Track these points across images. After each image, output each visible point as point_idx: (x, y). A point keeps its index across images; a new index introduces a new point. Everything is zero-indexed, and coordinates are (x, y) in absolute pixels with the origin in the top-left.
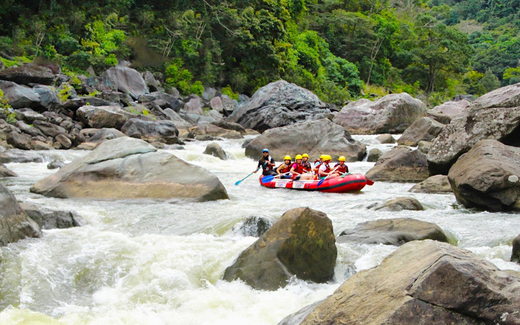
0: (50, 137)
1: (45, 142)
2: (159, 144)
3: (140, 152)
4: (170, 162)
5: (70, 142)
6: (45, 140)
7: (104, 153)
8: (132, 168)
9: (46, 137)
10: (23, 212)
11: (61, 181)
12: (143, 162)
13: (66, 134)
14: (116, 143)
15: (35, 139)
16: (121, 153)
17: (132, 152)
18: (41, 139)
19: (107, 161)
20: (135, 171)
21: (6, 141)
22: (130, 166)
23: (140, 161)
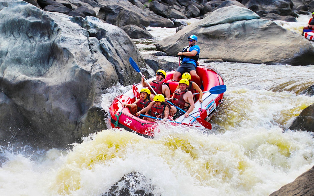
0: (183, 6)
1: (179, 10)
2: (273, 15)
3: (245, 18)
4: (270, 28)
5: (199, 11)
6: (179, 9)
7: (216, 18)
8: (237, 32)
9: (180, 6)
10: (143, 60)
11: (179, 40)
12: (246, 28)
13: (197, 4)
14: (227, 10)
15: (172, 8)
16: (228, 19)
17: (238, 19)
18: (176, 8)
19: (217, 26)
20: (238, 35)
21: (149, 8)
22: (235, 30)
23: (244, 26)
